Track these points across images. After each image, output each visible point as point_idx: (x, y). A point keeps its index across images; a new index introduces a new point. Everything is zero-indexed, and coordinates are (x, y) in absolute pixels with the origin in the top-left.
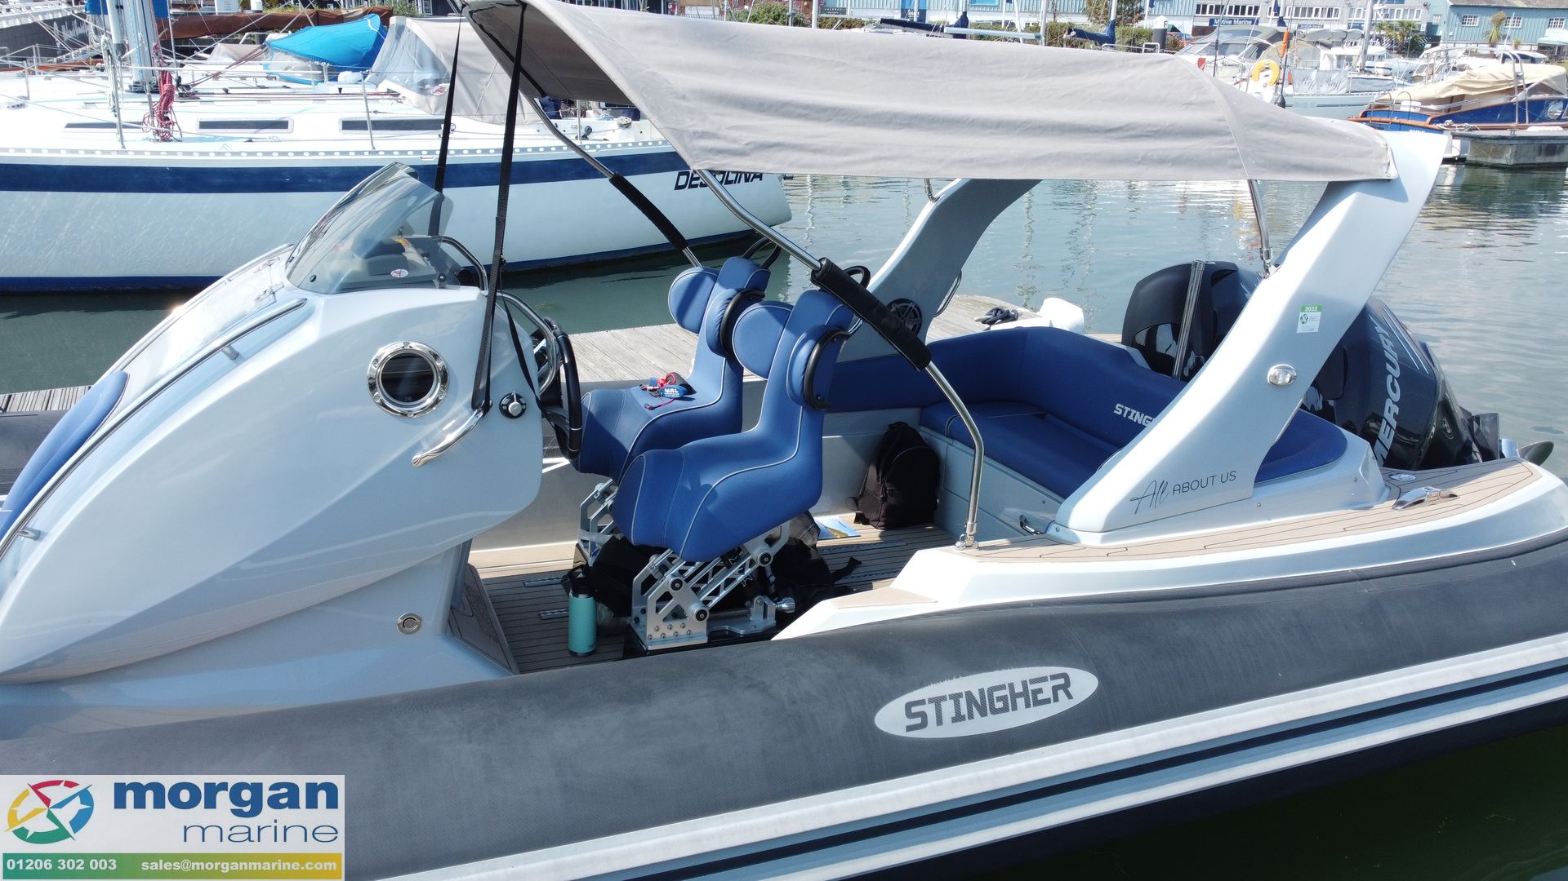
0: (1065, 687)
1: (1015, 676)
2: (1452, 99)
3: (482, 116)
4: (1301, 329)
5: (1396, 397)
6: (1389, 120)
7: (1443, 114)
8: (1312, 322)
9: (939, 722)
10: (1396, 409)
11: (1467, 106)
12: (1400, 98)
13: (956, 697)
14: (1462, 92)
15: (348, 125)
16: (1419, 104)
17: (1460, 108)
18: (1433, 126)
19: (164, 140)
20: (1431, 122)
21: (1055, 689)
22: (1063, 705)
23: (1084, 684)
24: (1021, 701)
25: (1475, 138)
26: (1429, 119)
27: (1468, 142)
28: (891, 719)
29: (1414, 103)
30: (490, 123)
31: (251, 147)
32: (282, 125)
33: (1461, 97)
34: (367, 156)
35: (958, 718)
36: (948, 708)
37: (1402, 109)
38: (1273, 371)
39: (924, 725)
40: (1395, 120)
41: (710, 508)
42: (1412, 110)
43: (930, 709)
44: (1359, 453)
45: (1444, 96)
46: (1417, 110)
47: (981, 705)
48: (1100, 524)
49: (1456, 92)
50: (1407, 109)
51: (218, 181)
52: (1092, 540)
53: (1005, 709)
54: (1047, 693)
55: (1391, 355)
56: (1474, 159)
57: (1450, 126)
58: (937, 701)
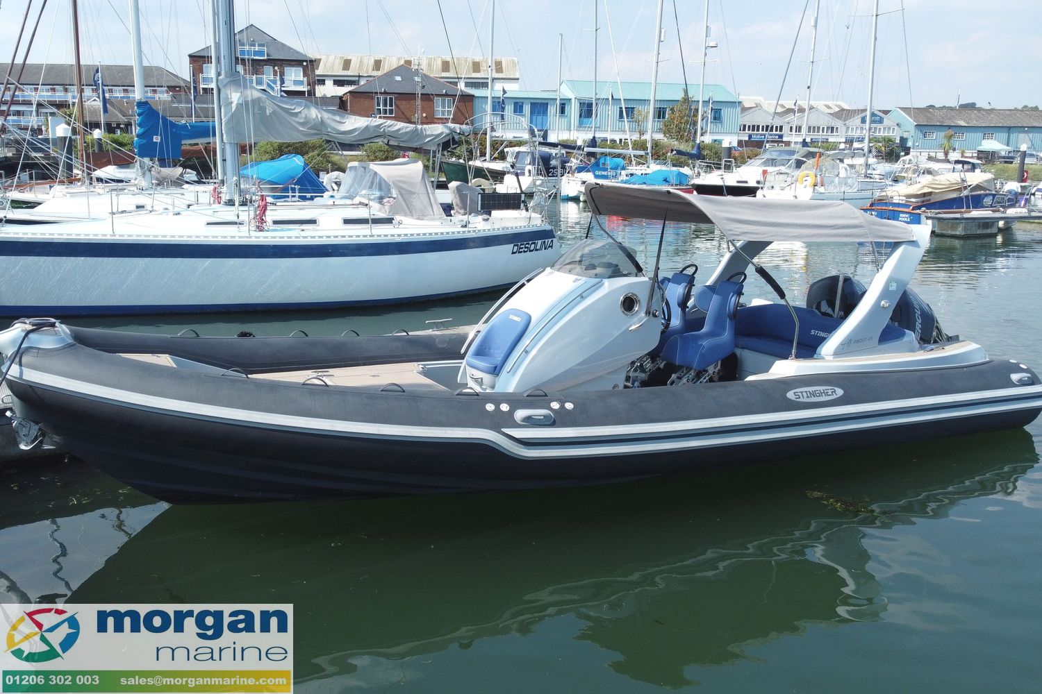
0: (835, 391)
1: (821, 388)
2: (924, 195)
3: (412, 216)
4: (890, 289)
5: (920, 321)
6: (887, 208)
7: (920, 204)
8: (894, 287)
9: (803, 397)
10: (920, 326)
11: (934, 199)
12: (892, 194)
13: (806, 392)
14: (930, 190)
15: (347, 222)
16: (904, 198)
17: (930, 200)
18: (914, 212)
19: (261, 231)
20: (913, 209)
21: (832, 392)
22: (834, 397)
23: (840, 392)
24: (823, 394)
25: (940, 219)
26: (911, 208)
27: (936, 221)
28: (790, 395)
29: (901, 198)
30: (417, 219)
31: (303, 234)
32: (313, 222)
33: (930, 194)
34: (368, 238)
35: (808, 397)
36: (805, 394)
37: (894, 201)
38: (883, 303)
39: (799, 398)
40: (891, 208)
41: (703, 351)
42: (901, 202)
43: (800, 394)
44: (911, 336)
45: (919, 193)
46: (904, 202)
47: (813, 394)
48: (832, 353)
49: (926, 190)
50: (897, 202)
51: (295, 251)
52: (831, 358)
53: (819, 396)
54: (830, 393)
55: (917, 307)
56: (940, 232)
57: (924, 212)
58: (802, 392)
